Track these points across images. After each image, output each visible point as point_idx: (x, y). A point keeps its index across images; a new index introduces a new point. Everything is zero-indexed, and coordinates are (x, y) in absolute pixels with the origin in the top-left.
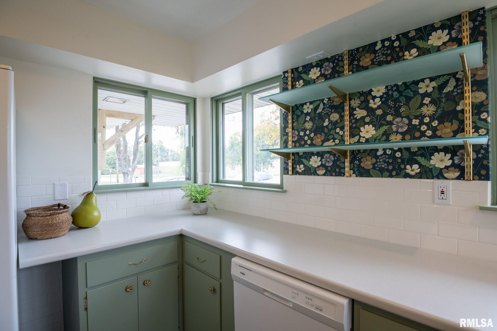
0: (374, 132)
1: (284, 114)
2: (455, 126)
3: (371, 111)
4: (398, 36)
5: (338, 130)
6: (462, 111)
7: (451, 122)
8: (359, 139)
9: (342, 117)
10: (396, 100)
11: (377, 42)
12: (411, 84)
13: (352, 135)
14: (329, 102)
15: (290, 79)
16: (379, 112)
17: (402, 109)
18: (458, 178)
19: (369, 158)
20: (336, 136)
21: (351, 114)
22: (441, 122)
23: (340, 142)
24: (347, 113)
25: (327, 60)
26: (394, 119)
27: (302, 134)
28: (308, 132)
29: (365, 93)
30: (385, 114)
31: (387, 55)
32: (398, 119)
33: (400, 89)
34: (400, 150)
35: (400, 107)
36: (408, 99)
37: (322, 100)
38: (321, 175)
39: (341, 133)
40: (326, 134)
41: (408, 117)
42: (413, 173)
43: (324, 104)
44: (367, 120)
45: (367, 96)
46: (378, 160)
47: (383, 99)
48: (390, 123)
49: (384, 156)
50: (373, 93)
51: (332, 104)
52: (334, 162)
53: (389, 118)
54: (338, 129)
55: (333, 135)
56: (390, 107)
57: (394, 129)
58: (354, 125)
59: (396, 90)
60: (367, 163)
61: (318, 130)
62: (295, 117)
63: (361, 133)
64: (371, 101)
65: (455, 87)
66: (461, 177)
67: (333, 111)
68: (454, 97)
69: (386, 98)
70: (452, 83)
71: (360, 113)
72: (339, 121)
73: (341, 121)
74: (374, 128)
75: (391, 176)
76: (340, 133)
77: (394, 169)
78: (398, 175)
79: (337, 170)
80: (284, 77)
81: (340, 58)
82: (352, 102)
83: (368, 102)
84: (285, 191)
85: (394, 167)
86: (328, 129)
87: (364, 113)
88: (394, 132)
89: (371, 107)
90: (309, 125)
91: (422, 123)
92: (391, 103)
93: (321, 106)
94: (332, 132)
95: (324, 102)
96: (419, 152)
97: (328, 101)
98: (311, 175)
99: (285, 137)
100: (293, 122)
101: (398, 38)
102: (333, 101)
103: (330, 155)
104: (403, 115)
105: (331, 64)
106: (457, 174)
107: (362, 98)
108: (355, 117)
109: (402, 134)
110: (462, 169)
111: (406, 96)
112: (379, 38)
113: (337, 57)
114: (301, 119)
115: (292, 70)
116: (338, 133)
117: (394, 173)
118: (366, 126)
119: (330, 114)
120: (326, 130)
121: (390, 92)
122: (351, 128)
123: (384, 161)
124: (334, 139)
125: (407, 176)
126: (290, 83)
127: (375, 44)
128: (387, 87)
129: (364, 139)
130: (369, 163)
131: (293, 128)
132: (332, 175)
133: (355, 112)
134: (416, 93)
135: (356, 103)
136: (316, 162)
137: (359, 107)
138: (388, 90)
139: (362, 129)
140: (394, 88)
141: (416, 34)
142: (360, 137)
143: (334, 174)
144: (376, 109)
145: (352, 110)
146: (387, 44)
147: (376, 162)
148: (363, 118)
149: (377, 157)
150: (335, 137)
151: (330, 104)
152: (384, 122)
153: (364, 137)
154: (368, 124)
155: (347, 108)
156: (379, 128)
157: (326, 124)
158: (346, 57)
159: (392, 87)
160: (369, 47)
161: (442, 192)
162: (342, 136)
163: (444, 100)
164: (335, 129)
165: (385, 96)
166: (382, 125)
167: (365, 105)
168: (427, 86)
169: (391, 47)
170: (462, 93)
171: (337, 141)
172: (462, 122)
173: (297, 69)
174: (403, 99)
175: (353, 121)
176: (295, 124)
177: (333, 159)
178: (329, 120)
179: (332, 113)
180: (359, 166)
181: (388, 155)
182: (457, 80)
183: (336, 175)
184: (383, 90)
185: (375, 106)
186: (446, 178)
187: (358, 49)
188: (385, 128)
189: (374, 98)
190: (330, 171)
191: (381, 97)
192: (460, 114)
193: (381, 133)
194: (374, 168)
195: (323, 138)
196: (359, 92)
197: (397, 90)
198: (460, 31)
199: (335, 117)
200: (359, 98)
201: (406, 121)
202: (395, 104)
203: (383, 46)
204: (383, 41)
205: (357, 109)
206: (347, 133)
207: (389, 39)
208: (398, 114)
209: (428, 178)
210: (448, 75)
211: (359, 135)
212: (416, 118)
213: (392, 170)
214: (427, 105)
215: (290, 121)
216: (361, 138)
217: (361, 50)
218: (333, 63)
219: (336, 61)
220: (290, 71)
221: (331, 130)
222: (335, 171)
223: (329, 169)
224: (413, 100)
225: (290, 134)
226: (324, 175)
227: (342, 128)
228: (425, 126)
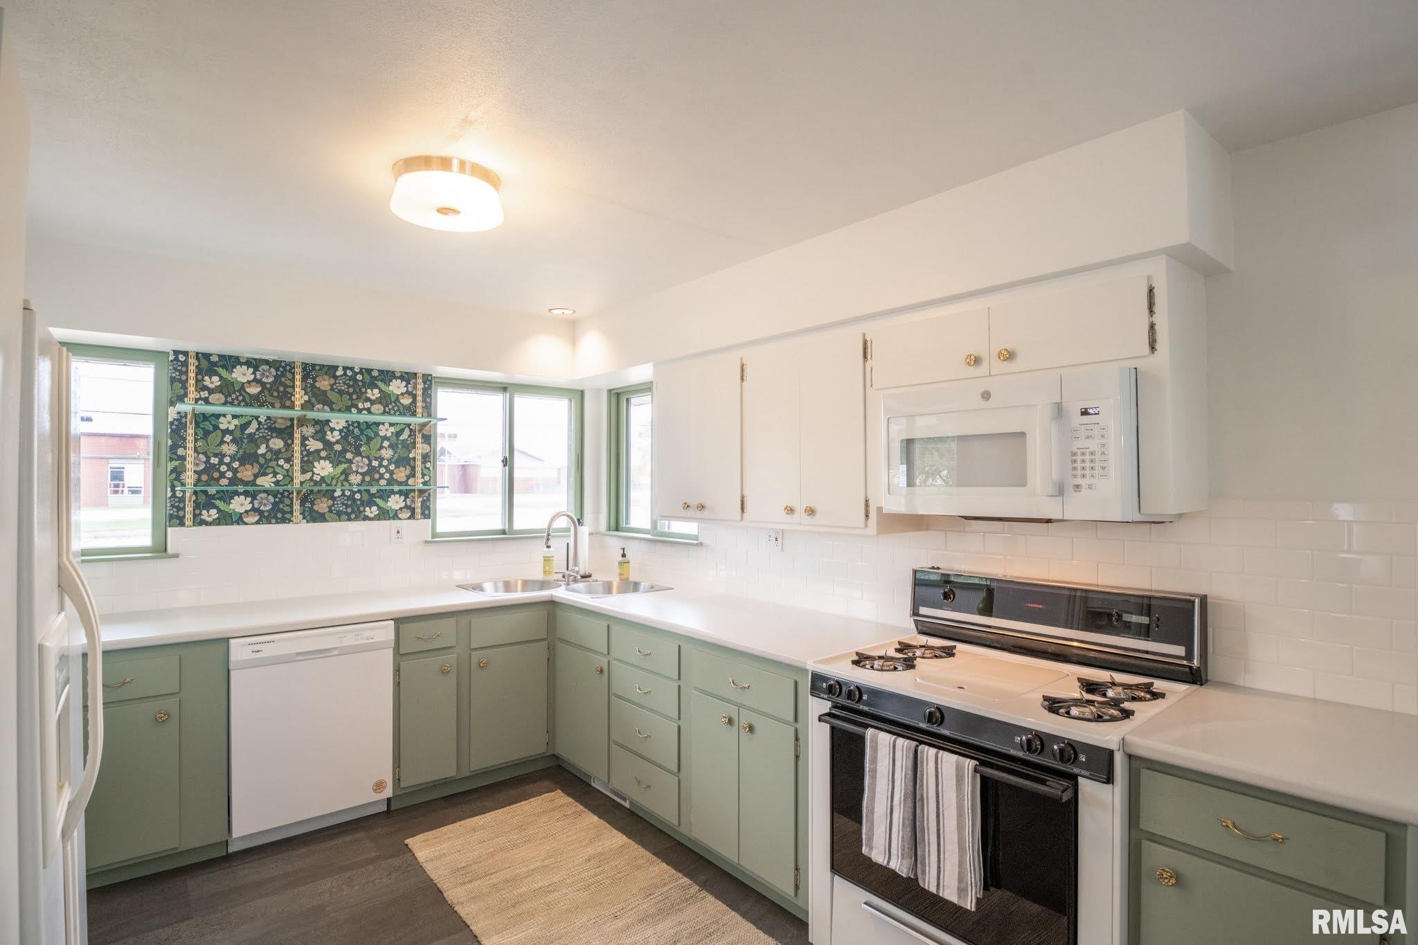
0: (331, 470)
1: (172, 423)
2: (408, 472)
3: (328, 445)
4: (361, 369)
5: (281, 462)
6: (414, 459)
7: (405, 467)
8: (313, 476)
9: (288, 446)
10: (357, 438)
11: (338, 367)
12: (372, 424)
13: (303, 472)
14: (268, 421)
15: (192, 368)
16: (338, 447)
17: (363, 449)
18: (409, 518)
19: (324, 500)
20: (278, 469)
21: (303, 445)
22: (397, 467)
23: (284, 478)
24: (297, 441)
25: (267, 362)
26: (354, 458)
27: (214, 460)
28: (227, 460)
29: (321, 421)
30: (344, 451)
31: (349, 386)
32: (359, 459)
33: (362, 427)
34: (359, 491)
35: (361, 446)
36: (369, 439)
37: (257, 418)
38: (251, 524)
39: (287, 466)
40: (261, 466)
41: (368, 457)
42: (371, 515)
43: (260, 423)
44: (323, 454)
45: (323, 426)
46: (336, 502)
47: (343, 434)
48: (350, 462)
49: (342, 497)
50: (330, 424)
51: (273, 426)
52: (275, 504)
53: (349, 456)
54: (282, 460)
55: (273, 467)
56: (350, 444)
57: (354, 469)
58: (306, 459)
59: (357, 427)
60: (322, 506)
61: (248, 458)
62: (201, 433)
63: (314, 469)
64: (329, 433)
65: (409, 436)
66: (412, 517)
67: (274, 435)
68: (408, 445)
69: (346, 432)
70: (407, 432)
71: (314, 445)
72: (283, 450)
73: (287, 451)
74: (331, 465)
75: (349, 519)
76: (285, 466)
77: (353, 512)
78: (357, 518)
79: (279, 515)
80: (176, 359)
81: (288, 368)
82: (304, 429)
83: (325, 433)
84: (176, 556)
85: (353, 509)
86: (266, 459)
87: (319, 445)
88: (354, 472)
89: (329, 440)
90: (229, 449)
91: (381, 465)
92: (351, 440)
93: (254, 425)
94: (273, 464)
95: (259, 419)
96: (378, 495)
97: (266, 420)
98: (232, 524)
99: (177, 463)
100: (196, 440)
101: (361, 372)
102: (275, 422)
103: (268, 495)
104: (363, 454)
105: (273, 371)
106: (409, 514)
107: (318, 427)
108: (308, 448)
109: (362, 474)
110: (413, 510)
111: (367, 435)
112: (341, 364)
113: (283, 364)
114: (214, 438)
115: (197, 353)
116: (282, 467)
117: (353, 516)
118: (322, 461)
119: (270, 439)
120: (262, 460)
121: (351, 428)
122: (302, 461)
123: (343, 504)
124: (275, 474)
125: (366, 518)
126: (192, 375)
127: (336, 368)
128: (347, 422)
129: (319, 477)
130: (325, 505)
131: (196, 450)
132: (270, 523)
133: (307, 442)
134: (377, 434)
135: (309, 431)
136: (242, 505)
137: (312, 437)
138: (349, 425)
139: (316, 464)
140: (356, 425)
141: (379, 375)
142: (314, 473)
143: (273, 521)
144: (334, 443)
145: (304, 439)
146: (349, 373)
147: (333, 505)
148: (318, 451)
149: (334, 499)
150: (277, 471)
151: (269, 425)
152: (342, 460)
153: (318, 474)
154: (324, 459)
155: (297, 435)
156: (337, 465)
157: (262, 450)
158: (298, 370)
159: (353, 423)
160: (328, 369)
161: (398, 532)
162: (287, 471)
163: (400, 446)
164: (277, 459)
165: (345, 430)
166: (341, 463)
167: (320, 435)
168: (387, 430)
169: (353, 378)
170: (414, 443)
171: (280, 477)
172: (413, 468)
173: (207, 356)
174: (364, 438)
175: (305, 453)
176: (199, 444)
177: (272, 500)
178: (267, 446)
179: (273, 437)
180: (312, 510)
181: (346, 496)
182: (411, 430)
183: (277, 523)
184: (343, 424)
185: (333, 440)
186: (400, 519)
187: (314, 365)
188: (344, 466)
189: (332, 430)
190: (267, 518)
191: (341, 431)
192: (412, 461)
193: (340, 472)
194: (330, 511)
195: (256, 470)
196: (314, 419)
197: (359, 427)
198: (415, 388)
199: (277, 443)
200: (314, 425)
201: (366, 461)
202: (356, 442)
203: (345, 374)
204: (345, 368)
205: (310, 439)
206: (297, 468)
207: (352, 369)
208: (358, 453)
209: (385, 520)
210: (404, 424)
211: (312, 471)
212: (376, 459)
213: (351, 513)
214: (386, 448)
215: (190, 438)
216: (315, 476)
217: (317, 368)
218: (277, 370)
219: (281, 369)
220: (192, 354)
221: (271, 460)
222: (276, 518)
223: (266, 514)
224: (373, 441)
225: (190, 459)
226: (257, 523)
227: (288, 460)
228: (383, 469)
